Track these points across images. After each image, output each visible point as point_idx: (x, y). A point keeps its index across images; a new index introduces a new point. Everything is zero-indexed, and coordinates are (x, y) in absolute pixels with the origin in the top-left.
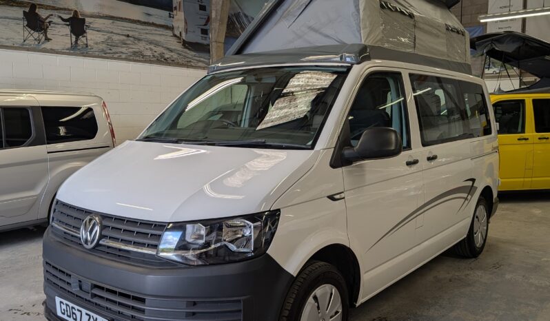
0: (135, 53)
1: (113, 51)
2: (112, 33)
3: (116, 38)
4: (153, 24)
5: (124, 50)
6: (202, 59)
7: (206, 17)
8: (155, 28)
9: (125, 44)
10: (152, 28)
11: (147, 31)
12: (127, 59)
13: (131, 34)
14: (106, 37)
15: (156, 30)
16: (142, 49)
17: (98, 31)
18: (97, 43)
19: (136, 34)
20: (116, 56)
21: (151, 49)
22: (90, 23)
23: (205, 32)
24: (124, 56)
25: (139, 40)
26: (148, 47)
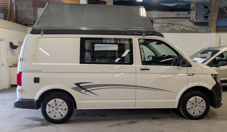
0: (172, 30)
1: (163, 29)
2: (163, 23)
3: (164, 25)
4: (181, 18)
5: (167, 29)
6: (204, 29)
7: (208, 11)
8: (181, 19)
9: (168, 27)
10: (180, 19)
11: (178, 21)
12: (168, 32)
13: (170, 23)
14: (160, 25)
15: (181, 20)
16: (175, 28)
17: (158, 23)
18: (157, 28)
19: (172, 23)
20: (164, 31)
21: (179, 27)
22: (155, 21)
23: (206, 17)
24: (167, 31)
25: (174, 24)
26: (177, 27)
